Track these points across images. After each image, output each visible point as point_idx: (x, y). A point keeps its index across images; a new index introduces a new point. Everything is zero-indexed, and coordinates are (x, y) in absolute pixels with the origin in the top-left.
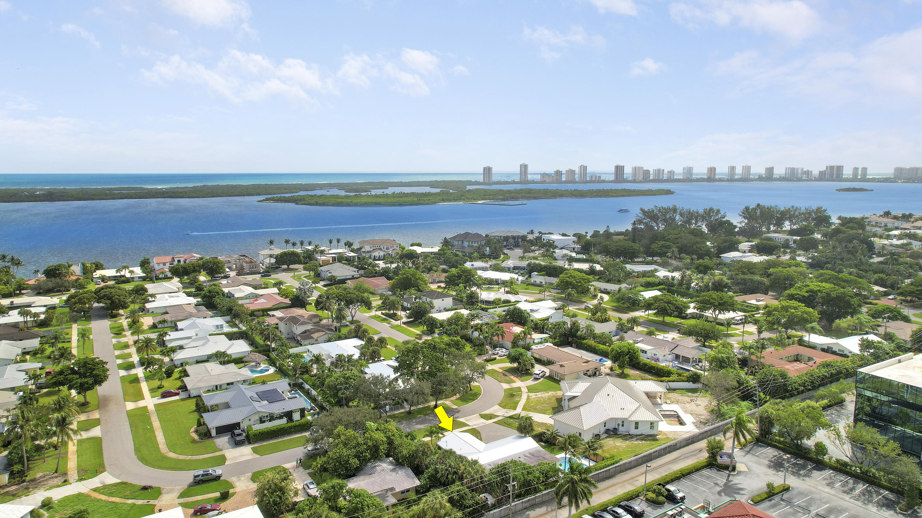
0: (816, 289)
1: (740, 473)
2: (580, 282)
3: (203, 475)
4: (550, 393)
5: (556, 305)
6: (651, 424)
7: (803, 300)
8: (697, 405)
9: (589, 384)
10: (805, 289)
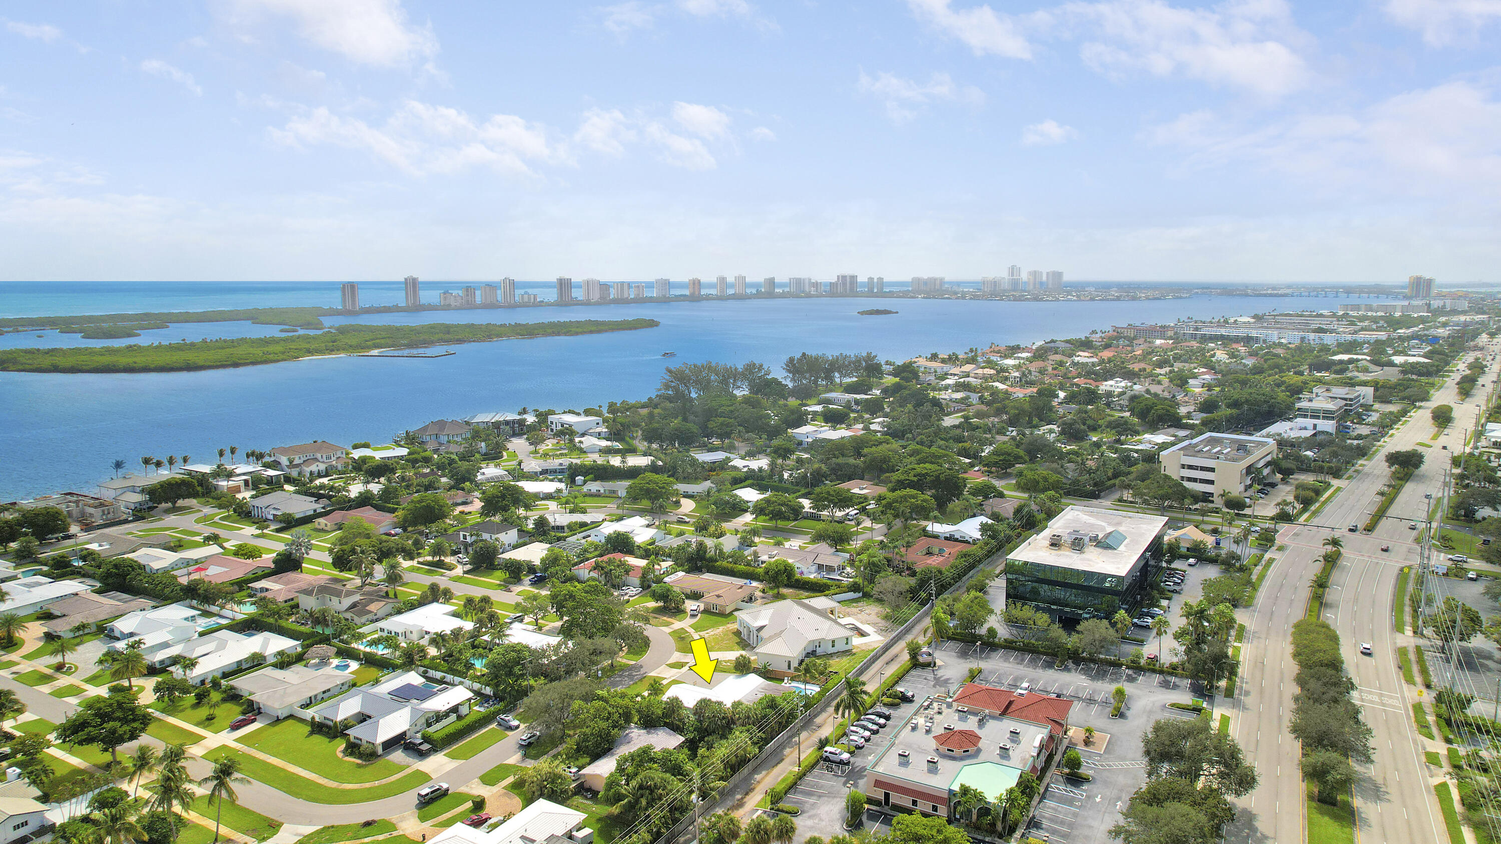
0: (924, 471)
1: (939, 667)
2: (663, 488)
3: (432, 792)
4: (721, 628)
5: (647, 522)
6: (847, 639)
7: (912, 485)
8: (869, 615)
9: (772, 611)
10: (912, 473)
